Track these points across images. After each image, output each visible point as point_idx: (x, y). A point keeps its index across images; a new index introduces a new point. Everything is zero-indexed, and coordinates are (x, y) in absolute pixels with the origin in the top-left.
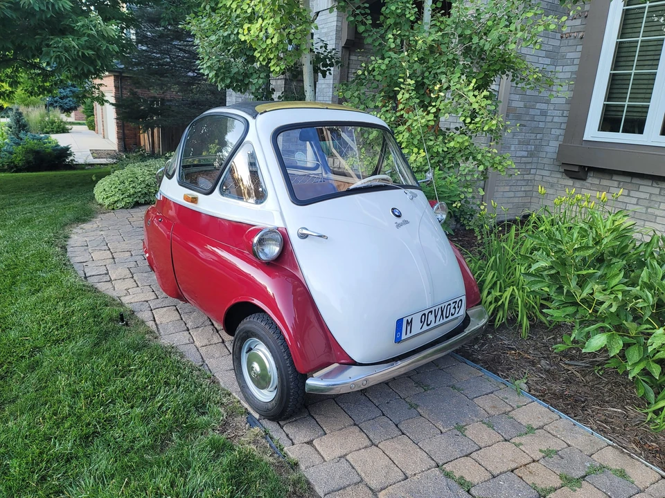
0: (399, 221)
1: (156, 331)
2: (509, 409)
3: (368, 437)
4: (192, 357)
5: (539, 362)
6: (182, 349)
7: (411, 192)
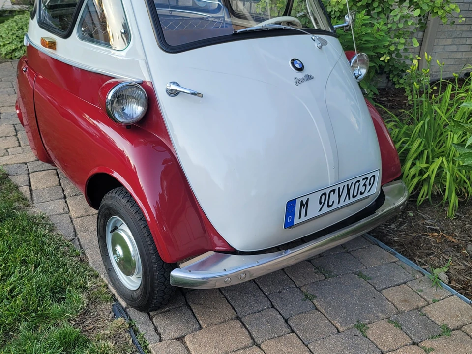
0: (300, 75)
1: (29, 198)
2: (422, 304)
3: (250, 334)
4: (63, 230)
5: (465, 247)
6: (54, 220)
7: (319, 39)
